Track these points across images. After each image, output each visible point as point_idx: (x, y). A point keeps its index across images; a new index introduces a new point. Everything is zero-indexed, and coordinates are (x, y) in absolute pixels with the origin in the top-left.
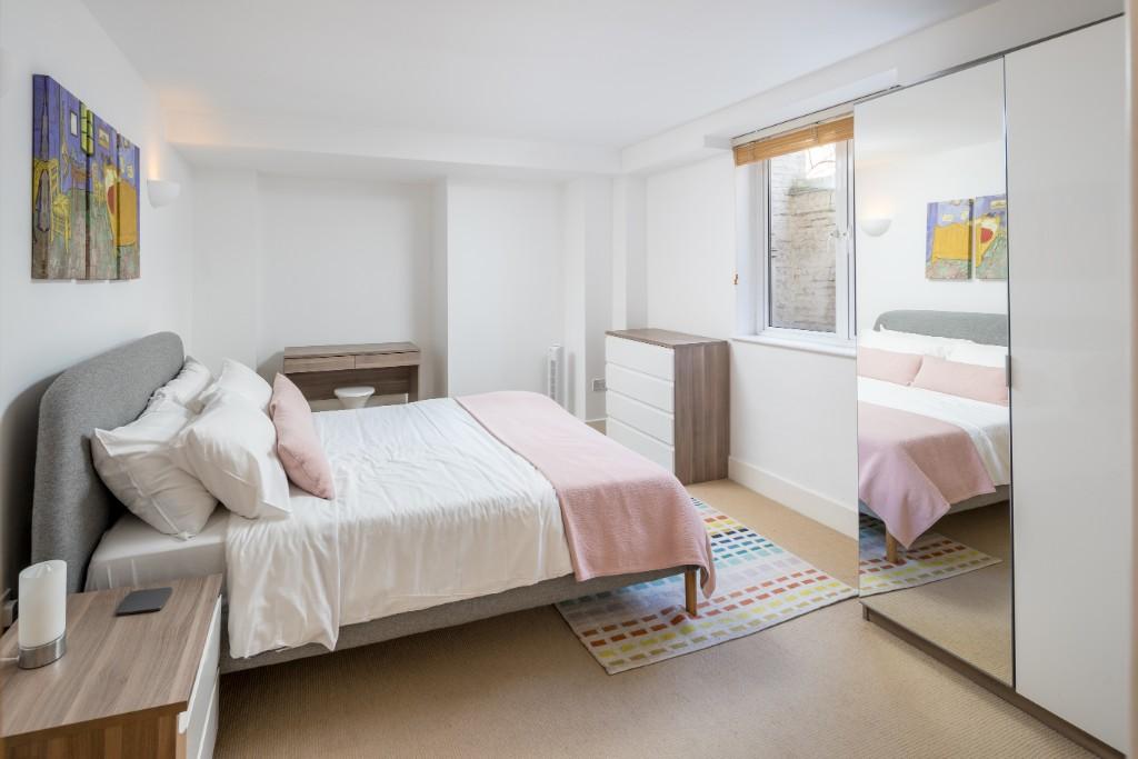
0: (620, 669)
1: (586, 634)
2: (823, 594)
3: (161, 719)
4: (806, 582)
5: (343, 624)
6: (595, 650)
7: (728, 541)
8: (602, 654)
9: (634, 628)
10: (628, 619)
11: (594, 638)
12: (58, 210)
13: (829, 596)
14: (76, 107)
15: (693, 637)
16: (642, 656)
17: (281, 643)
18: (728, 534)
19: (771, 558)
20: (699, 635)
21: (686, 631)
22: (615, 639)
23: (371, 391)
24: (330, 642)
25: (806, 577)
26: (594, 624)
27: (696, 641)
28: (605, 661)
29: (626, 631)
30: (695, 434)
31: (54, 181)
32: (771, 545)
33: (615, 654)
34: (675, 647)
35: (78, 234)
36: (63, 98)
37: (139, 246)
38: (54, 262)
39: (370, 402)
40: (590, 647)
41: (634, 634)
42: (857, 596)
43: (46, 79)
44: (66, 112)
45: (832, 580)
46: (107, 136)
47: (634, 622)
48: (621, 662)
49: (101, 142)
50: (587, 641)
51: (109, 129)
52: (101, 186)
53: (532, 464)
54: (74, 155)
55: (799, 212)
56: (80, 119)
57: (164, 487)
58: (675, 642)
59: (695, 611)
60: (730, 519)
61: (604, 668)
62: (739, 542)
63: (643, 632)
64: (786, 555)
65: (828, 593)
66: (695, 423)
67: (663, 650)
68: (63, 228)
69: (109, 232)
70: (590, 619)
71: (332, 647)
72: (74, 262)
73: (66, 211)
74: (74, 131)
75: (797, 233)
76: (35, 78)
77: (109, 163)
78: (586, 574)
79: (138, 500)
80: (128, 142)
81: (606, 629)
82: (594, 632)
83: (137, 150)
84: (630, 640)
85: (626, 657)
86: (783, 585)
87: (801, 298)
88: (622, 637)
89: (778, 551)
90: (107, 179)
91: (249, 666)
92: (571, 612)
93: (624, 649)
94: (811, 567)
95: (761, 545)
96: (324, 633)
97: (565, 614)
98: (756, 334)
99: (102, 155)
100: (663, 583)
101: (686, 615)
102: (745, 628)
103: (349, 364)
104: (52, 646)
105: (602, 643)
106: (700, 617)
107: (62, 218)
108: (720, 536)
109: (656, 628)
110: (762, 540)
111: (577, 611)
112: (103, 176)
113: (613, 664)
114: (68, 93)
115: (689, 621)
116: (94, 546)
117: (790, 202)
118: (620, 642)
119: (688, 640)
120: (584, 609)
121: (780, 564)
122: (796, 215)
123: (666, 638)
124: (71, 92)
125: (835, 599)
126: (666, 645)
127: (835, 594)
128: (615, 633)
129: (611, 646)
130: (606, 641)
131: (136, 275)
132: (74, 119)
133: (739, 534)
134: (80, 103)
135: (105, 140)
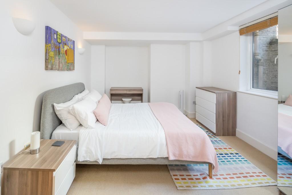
0: (181, 188)
1: (174, 175)
2: (263, 182)
3: (50, 172)
4: (257, 176)
5: (104, 158)
6: (175, 181)
7: (230, 156)
8: (177, 183)
9: (189, 177)
10: (188, 174)
11: (176, 177)
12: (51, 55)
13: (266, 183)
14: (56, 33)
15: (209, 185)
16: (190, 187)
17: (88, 159)
18: (231, 154)
19: (246, 165)
20: (211, 185)
21: (206, 182)
22: (182, 179)
23: (130, 99)
24: (100, 162)
25: (258, 174)
26: (177, 173)
27: (210, 186)
28: (177, 185)
29: (187, 178)
30: (223, 121)
31: (49, 49)
32: (246, 161)
33: (181, 184)
34: (202, 186)
35: (56, 60)
36: (52, 31)
37: (74, 63)
38: (50, 66)
39: (130, 102)
40: (174, 180)
41: (189, 179)
42: (277, 185)
43: (48, 26)
44: (53, 33)
45: (268, 177)
46: (65, 39)
47: (190, 175)
48: (182, 187)
49: (63, 40)
50: (174, 177)
51: (65, 37)
52: (63, 50)
53: (161, 124)
54: (55, 43)
55: (273, 50)
56: (57, 35)
57: (68, 118)
58: (202, 185)
59: (212, 177)
60: (233, 149)
61: (177, 187)
62: (234, 157)
63: (192, 179)
64: (252, 165)
65: (266, 182)
66: (223, 117)
67: (197, 186)
68: (52, 59)
69: (66, 60)
70: (176, 171)
71: (100, 163)
72: (55, 66)
73: (53, 56)
74: (55, 37)
75: (272, 57)
76: (46, 27)
77: (66, 44)
78: (172, 158)
79: (63, 120)
80: (71, 40)
81: (180, 175)
82: (177, 175)
83: (74, 42)
84: (187, 181)
85: (184, 185)
86: (248, 175)
87: (274, 79)
88: (185, 179)
89: (249, 163)
90: (65, 48)
91: (81, 163)
92: (171, 168)
93: (185, 183)
94: (261, 171)
95: (242, 160)
96: (98, 159)
97: (169, 168)
98: (247, 90)
99: (64, 43)
100: (203, 165)
101: (208, 177)
102: (229, 186)
103: (125, 92)
104: (36, 150)
105: (178, 179)
106: (213, 179)
107: (52, 57)
108: (228, 154)
109: (197, 179)
110: (243, 158)
111: (173, 168)
112: (64, 47)
113: (179, 186)
114: (54, 30)
115: (208, 179)
116: (54, 129)
117: (270, 47)
118: (184, 181)
119: (207, 185)
120: (175, 168)
121: (248, 168)
122: (272, 51)
123: (199, 183)
124: (55, 29)
125: (268, 184)
126: (199, 185)
127: (268, 183)
128: (183, 177)
129: (181, 181)
130: (180, 179)
131: (74, 69)
132: (55, 35)
133: (235, 155)
134: (57, 32)
135: (64, 39)
